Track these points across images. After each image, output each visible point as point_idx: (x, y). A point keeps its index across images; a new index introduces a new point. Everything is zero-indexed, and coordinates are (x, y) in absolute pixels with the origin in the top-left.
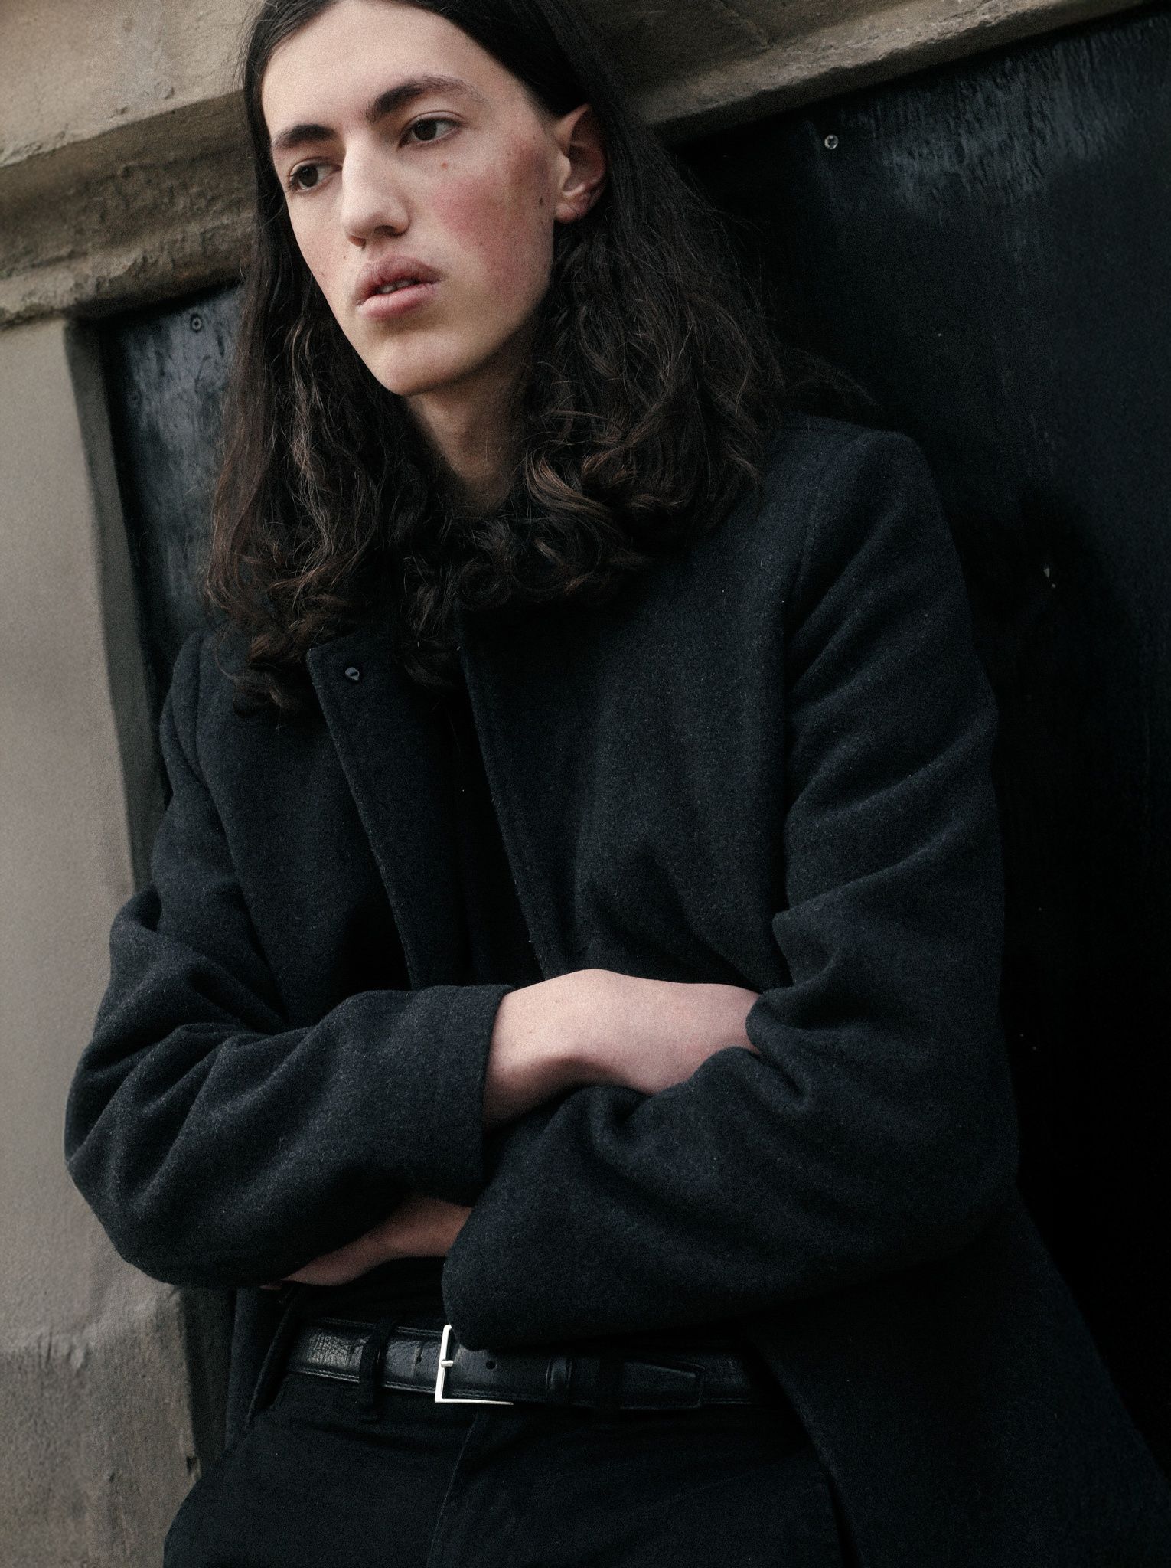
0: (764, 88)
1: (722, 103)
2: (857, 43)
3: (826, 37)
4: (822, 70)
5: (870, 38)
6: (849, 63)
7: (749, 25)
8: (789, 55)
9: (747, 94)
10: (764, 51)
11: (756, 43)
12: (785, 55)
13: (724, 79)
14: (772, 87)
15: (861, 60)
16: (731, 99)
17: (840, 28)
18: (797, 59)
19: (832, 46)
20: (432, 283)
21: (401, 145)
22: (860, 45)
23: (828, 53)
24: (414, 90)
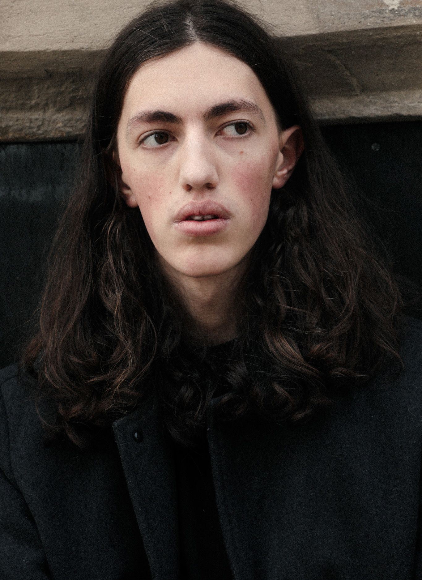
0: (354, 115)
1: (327, 117)
2: (411, 103)
3: (394, 96)
4: (389, 113)
5: (419, 102)
6: (405, 113)
7: (354, 81)
8: (371, 101)
9: (342, 116)
10: (357, 95)
11: (354, 90)
12: (368, 100)
13: (330, 105)
14: (359, 116)
15: (412, 113)
16: (333, 117)
17: (403, 93)
18: (374, 104)
19: (396, 102)
20: (225, 219)
21: (216, 135)
22: (412, 105)
23: (394, 105)
24: (235, 107)
